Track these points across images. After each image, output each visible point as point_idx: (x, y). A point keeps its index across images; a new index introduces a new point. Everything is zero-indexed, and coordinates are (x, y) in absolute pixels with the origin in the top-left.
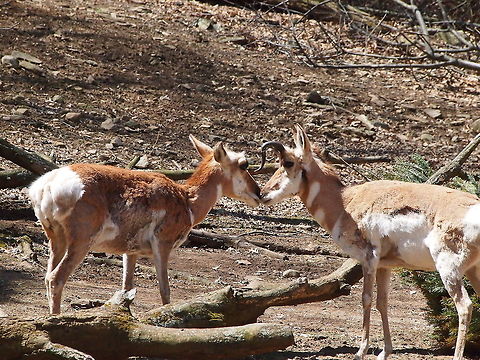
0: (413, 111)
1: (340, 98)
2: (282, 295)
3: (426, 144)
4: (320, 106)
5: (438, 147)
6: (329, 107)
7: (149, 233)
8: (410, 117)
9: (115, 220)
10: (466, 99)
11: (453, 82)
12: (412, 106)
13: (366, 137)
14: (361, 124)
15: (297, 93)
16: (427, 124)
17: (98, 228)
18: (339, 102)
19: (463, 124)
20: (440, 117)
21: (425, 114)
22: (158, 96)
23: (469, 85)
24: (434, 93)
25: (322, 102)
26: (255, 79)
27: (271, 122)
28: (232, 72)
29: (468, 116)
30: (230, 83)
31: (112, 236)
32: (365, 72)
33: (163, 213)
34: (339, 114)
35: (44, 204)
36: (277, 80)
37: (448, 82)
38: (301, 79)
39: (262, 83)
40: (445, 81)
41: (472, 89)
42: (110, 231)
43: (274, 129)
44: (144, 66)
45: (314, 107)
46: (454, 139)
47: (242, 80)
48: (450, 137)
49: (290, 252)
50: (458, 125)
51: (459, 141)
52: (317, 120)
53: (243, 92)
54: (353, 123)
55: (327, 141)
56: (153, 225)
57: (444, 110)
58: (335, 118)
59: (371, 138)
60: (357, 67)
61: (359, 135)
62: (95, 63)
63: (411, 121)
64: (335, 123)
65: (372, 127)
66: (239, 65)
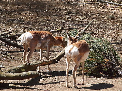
0: (93, 14)
1: (75, 12)
2: (39, 64)
3: (95, 23)
4: (70, 14)
5: (98, 23)
6: (72, 14)
7: (47, 45)
8: (92, 16)
9: (40, 43)
10: (107, 11)
11: (104, 6)
12: (93, 13)
13: (80, 21)
14: (79, 18)
15: (65, 11)
16: (96, 17)
17: (36, 45)
18: (75, 13)
19: (105, 17)
20: (99, 16)
21: (96, 15)
22: (30, 14)
23: (108, 7)
24: (99, 10)
25: (71, 13)
26: (54, 8)
27: (57, 19)
28: (49, 7)
29: (106, 15)
30: (48, 10)
31: (40, 46)
32: (83, 5)
33: (49, 40)
34: (74, 16)
35: (24, 40)
36: (60, 8)
37: (103, 6)
38: (66, 8)
39: (56, 9)
40: (102, 6)
41: (109, 8)
42: (39, 45)
43: (58, 21)
44: (27, 6)
45: (68, 15)
46: (102, 21)
47: (51, 9)
48: (101, 20)
49: (52, 52)
50: (103, 17)
51: (103, 21)
52: (68, 18)
53: (51, 12)
54: (77, 18)
55: (70, 23)
56: (47, 43)
57: (100, 14)
58: (73, 17)
59: (81, 22)
60: (81, 4)
61: (79, 21)
62: (15, 6)
63: (92, 17)
64: (73, 18)
65: (82, 19)
66: (51, 5)
